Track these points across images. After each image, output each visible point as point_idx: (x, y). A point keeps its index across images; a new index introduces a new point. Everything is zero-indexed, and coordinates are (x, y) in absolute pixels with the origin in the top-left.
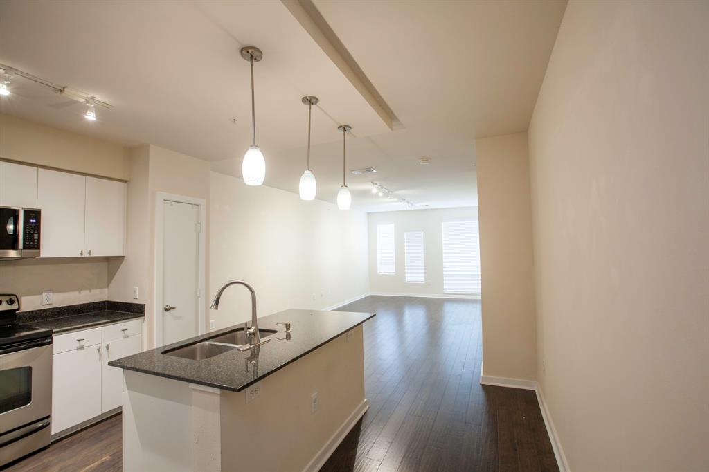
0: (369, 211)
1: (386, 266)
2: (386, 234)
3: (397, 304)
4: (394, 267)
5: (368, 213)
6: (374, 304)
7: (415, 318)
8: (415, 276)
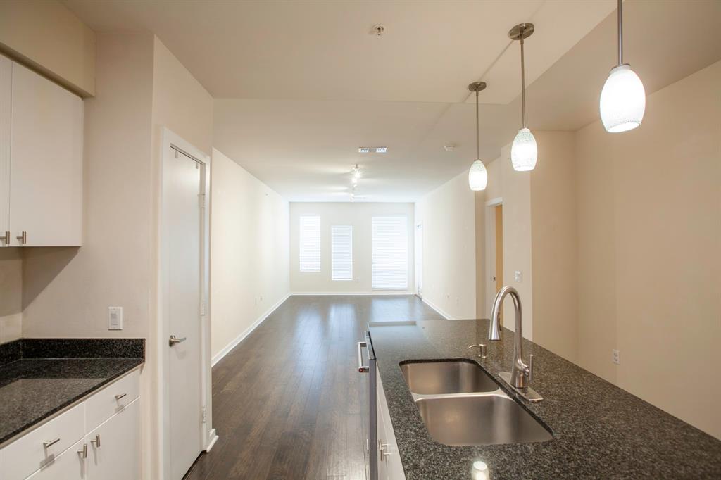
0: (291, 201)
1: (310, 262)
2: (311, 227)
3: (322, 304)
4: (319, 263)
5: (290, 203)
6: (297, 304)
7: (341, 318)
8: (342, 273)
